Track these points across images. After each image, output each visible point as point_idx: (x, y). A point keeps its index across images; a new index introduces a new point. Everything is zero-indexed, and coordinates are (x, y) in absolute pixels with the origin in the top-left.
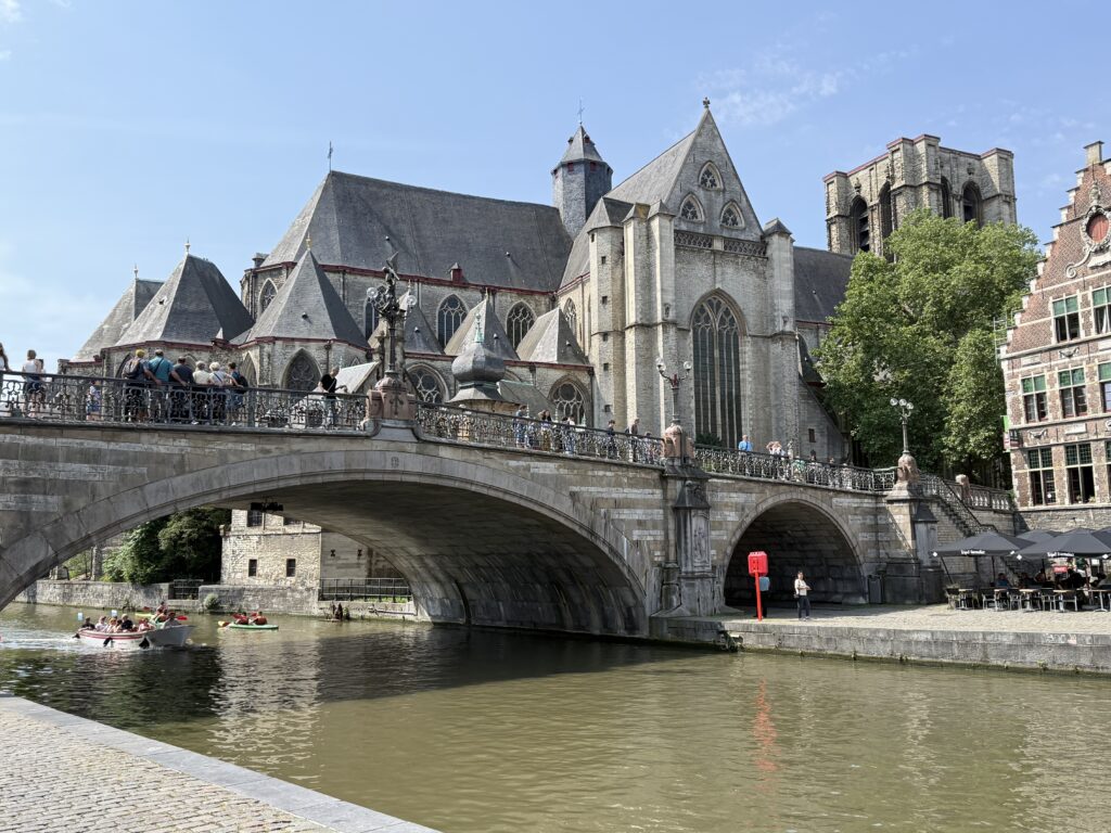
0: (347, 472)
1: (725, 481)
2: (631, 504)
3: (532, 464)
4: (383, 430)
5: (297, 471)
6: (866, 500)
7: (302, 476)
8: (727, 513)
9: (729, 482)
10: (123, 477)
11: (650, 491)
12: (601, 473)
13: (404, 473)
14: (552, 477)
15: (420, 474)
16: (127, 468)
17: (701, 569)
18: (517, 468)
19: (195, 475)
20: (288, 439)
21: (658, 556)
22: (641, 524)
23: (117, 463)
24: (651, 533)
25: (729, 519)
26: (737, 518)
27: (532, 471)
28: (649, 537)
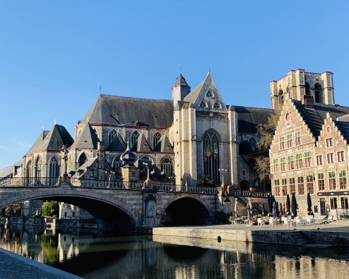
0: (53, 195)
1: (163, 193)
2: (132, 200)
3: (103, 191)
4: (62, 185)
5: (41, 195)
6: (212, 196)
7: (42, 196)
8: (163, 201)
9: (164, 193)
10: (3, 197)
11: (139, 196)
12: (123, 192)
13: (67, 194)
14: (108, 194)
15: (72, 195)
17: (151, 215)
18: (99, 192)
19: (18, 196)
20: (39, 188)
21: (140, 212)
22: (135, 204)
24: (139, 206)
25: (164, 202)
26: (167, 202)
27: (103, 192)
28: (138, 207)
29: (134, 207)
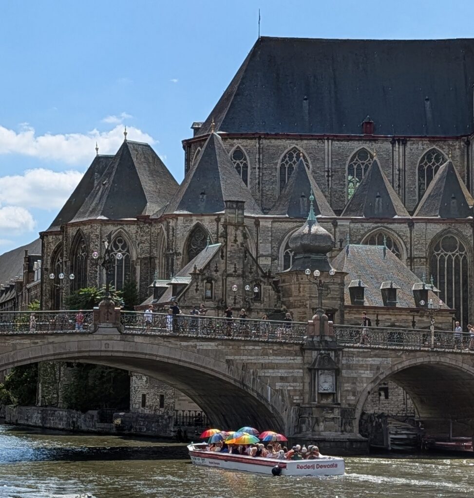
1: (361, 350)
2: (275, 367)
3: (198, 344)
4: (100, 329)
5: (52, 352)
7: (54, 354)
8: (363, 372)
9: (365, 350)
12: (251, 348)
13: (112, 351)
14: (213, 351)
15: (123, 352)
18: (187, 346)
21: (296, 399)
22: (282, 379)
24: (292, 384)
25: (363, 376)
26: (372, 375)
27: (198, 348)
28: (289, 387)
29: (278, 385)
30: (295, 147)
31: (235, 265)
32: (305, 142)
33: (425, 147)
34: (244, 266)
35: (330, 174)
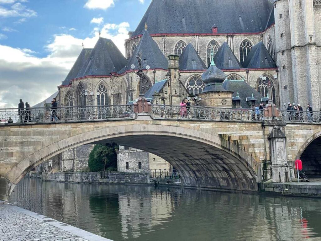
0: (126, 133)
1: (296, 125)
3: (201, 125)
4: (139, 117)
5: (108, 133)
7: (110, 135)
8: (298, 139)
9: (298, 125)
10: (52, 139)
11: (257, 132)
13: (148, 132)
14: (210, 129)
16: (52, 136)
18: (194, 127)
19: (74, 137)
21: (262, 158)
22: (252, 146)
23: (49, 135)
24: (258, 149)
25: (298, 141)
26: (303, 141)
27: (201, 127)
28: (256, 150)
29: (250, 150)
30: (181, 40)
31: (176, 90)
32: (186, 37)
33: (242, 38)
34: (180, 91)
35: (199, 53)
